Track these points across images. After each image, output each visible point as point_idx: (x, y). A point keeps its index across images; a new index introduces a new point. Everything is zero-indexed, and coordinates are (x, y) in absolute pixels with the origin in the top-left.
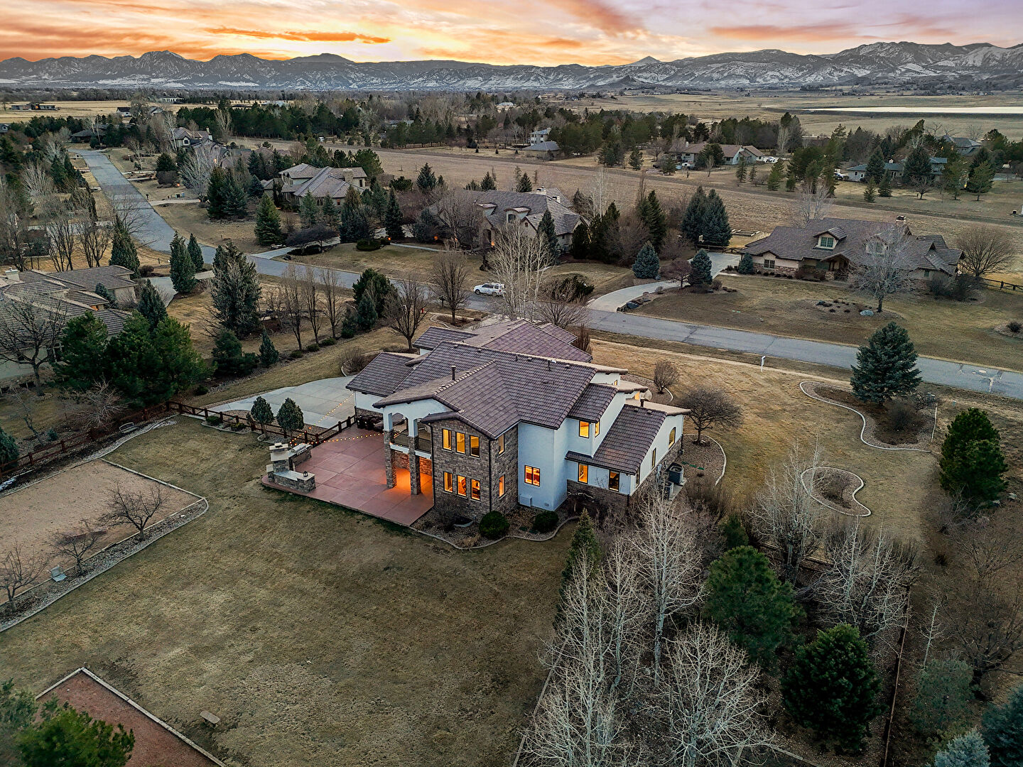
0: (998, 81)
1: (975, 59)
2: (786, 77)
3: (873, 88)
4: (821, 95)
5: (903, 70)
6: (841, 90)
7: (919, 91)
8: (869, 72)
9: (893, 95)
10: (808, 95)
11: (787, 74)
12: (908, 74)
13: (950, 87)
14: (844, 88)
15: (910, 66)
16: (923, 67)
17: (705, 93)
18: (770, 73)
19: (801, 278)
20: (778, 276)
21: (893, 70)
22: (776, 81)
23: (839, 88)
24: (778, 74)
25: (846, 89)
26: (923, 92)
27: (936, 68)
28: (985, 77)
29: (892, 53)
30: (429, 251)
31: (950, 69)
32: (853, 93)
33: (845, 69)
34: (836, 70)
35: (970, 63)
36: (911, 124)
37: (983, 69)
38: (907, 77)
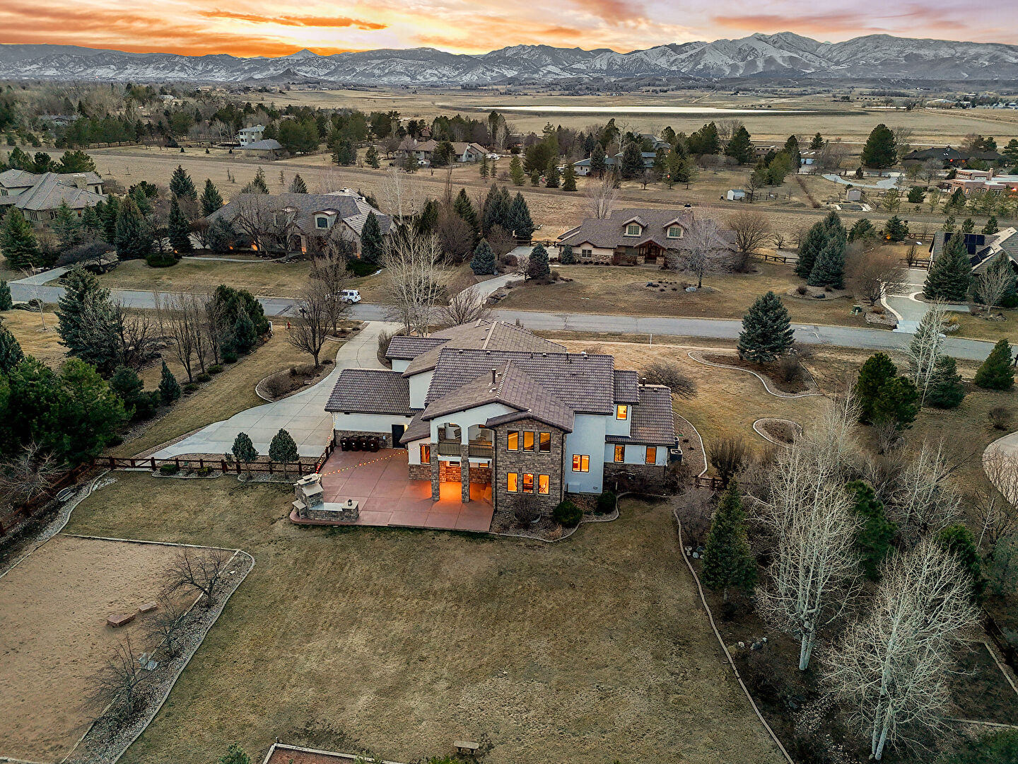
0: (623, 84)
1: (600, 63)
2: (444, 75)
3: (525, 88)
4: (482, 94)
5: (545, 72)
6: (497, 90)
7: (562, 92)
8: (516, 73)
9: (543, 96)
10: (470, 93)
11: (445, 72)
12: (549, 76)
13: (587, 88)
14: (499, 87)
15: (551, 68)
16: (561, 69)
17: (371, 89)
18: (429, 71)
19: (617, 264)
20: (597, 264)
21: (536, 72)
22: (435, 79)
23: (495, 87)
24: (436, 72)
25: (502, 88)
26: (567, 92)
27: (572, 70)
28: (613, 80)
29: (533, 55)
30: (235, 262)
31: (582, 71)
32: (508, 93)
33: (496, 70)
34: (488, 70)
35: (598, 66)
36: (604, 122)
37: (610, 72)
38: (549, 79)
